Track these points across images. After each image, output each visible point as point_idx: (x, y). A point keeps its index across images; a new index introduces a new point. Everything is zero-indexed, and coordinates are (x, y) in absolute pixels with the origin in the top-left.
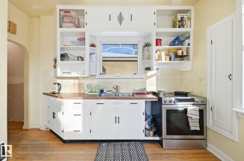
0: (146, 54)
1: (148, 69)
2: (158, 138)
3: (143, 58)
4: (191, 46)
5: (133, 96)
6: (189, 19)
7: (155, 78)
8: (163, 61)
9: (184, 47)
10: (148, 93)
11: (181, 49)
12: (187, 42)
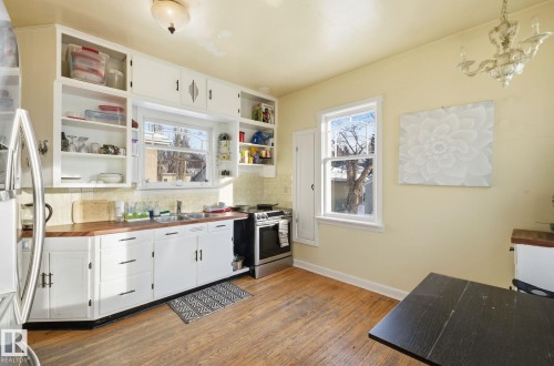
0: (224, 150)
1: (226, 173)
2: (247, 269)
3: (218, 157)
4: (275, 147)
5: (206, 216)
6: (273, 112)
7: (231, 186)
8: (246, 163)
9: (268, 147)
10: (227, 210)
11: (263, 149)
12: (271, 140)
